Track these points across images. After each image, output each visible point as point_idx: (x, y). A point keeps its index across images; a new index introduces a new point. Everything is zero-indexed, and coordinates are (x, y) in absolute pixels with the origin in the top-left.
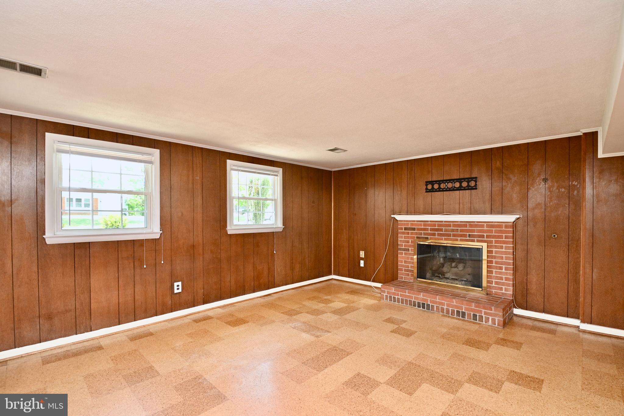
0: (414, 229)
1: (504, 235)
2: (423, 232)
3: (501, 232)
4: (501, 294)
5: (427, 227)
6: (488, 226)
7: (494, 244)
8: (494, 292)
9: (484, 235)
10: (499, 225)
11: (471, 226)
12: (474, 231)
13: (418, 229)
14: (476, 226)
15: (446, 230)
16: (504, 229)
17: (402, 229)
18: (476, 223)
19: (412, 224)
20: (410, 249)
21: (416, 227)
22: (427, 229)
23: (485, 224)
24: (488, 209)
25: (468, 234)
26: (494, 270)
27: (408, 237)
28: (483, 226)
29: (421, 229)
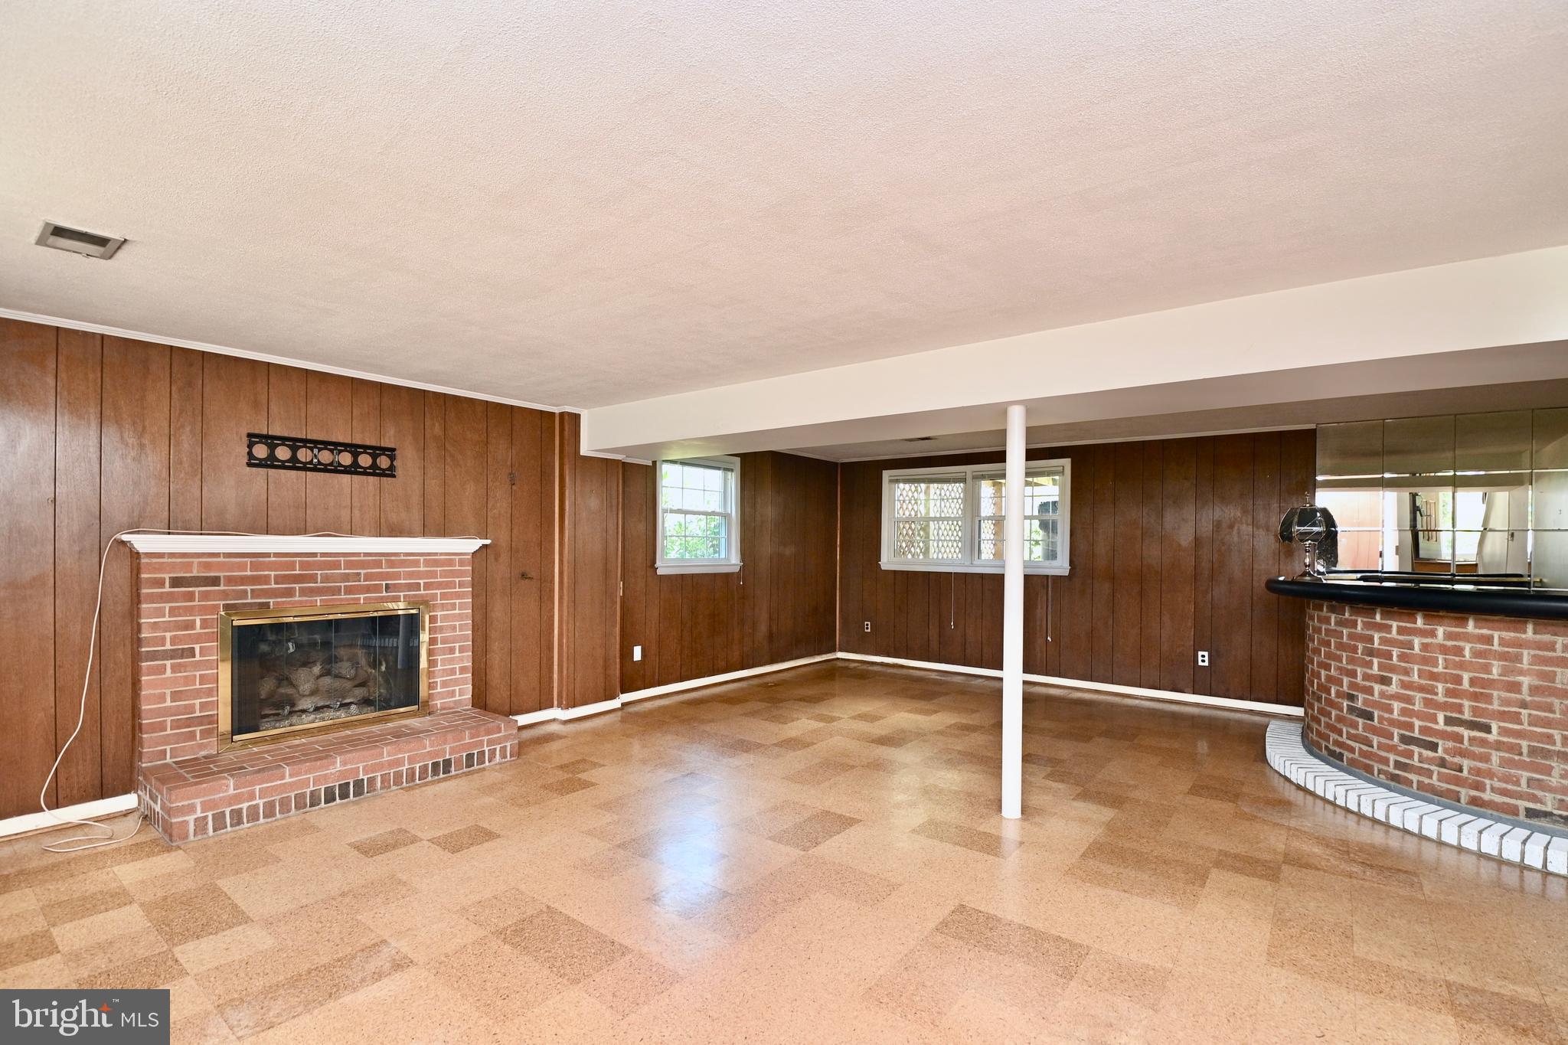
0: (215, 581)
1: (457, 580)
2: (249, 588)
3: (454, 573)
4: (452, 705)
5: (266, 573)
6: (427, 563)
7: (439, 602)
8: (439, 706)
9: (420, 584)
10: (448, 559)
11: (391, 564)
12: (397, 576)
13: (230, 580)
14: (402, 564)
15: (326, 578)
16: (457, 568)
17: (160, 583)
18: (402, 558)
19: (207, 566)
20: (197, 647)
21: (221, 574)
22: (265, 580)
23: (422, 558)
24: (418, 526)
25: (384, 583)
26: (439, 658)
27: (190, 611)
28: (416, 563)
29: (244, 580)
